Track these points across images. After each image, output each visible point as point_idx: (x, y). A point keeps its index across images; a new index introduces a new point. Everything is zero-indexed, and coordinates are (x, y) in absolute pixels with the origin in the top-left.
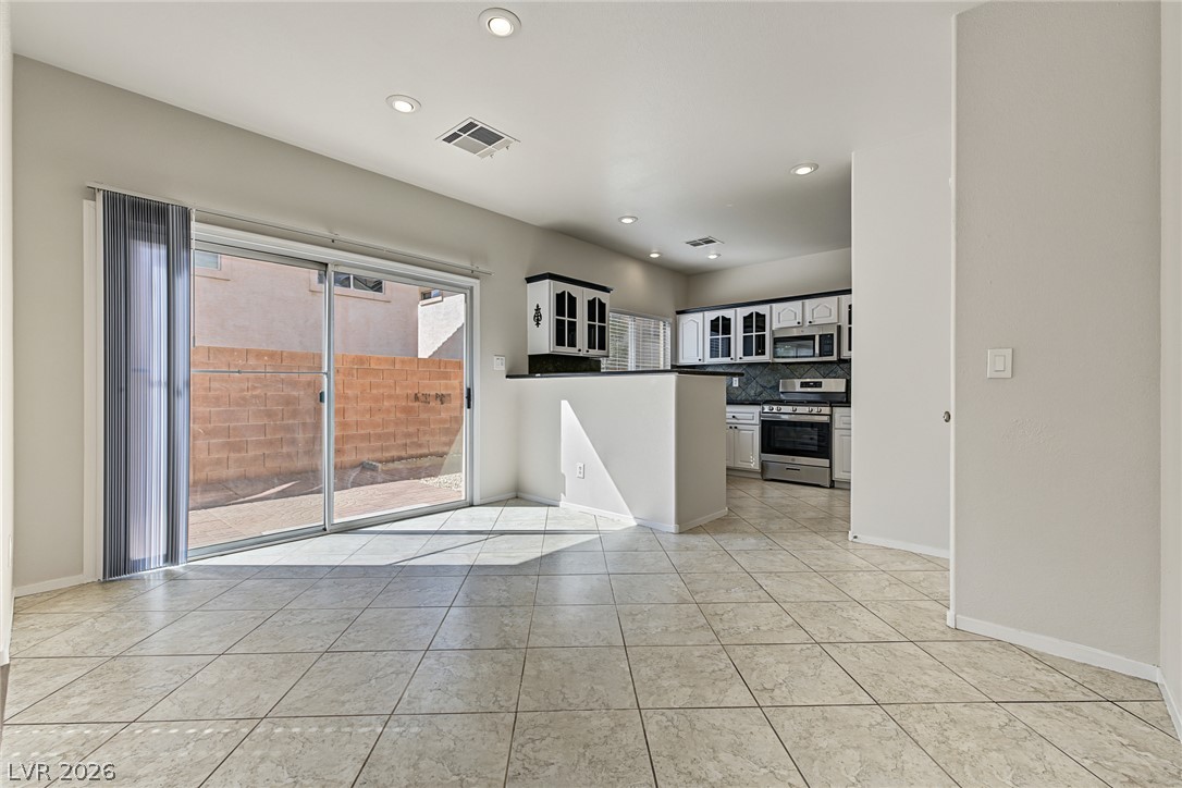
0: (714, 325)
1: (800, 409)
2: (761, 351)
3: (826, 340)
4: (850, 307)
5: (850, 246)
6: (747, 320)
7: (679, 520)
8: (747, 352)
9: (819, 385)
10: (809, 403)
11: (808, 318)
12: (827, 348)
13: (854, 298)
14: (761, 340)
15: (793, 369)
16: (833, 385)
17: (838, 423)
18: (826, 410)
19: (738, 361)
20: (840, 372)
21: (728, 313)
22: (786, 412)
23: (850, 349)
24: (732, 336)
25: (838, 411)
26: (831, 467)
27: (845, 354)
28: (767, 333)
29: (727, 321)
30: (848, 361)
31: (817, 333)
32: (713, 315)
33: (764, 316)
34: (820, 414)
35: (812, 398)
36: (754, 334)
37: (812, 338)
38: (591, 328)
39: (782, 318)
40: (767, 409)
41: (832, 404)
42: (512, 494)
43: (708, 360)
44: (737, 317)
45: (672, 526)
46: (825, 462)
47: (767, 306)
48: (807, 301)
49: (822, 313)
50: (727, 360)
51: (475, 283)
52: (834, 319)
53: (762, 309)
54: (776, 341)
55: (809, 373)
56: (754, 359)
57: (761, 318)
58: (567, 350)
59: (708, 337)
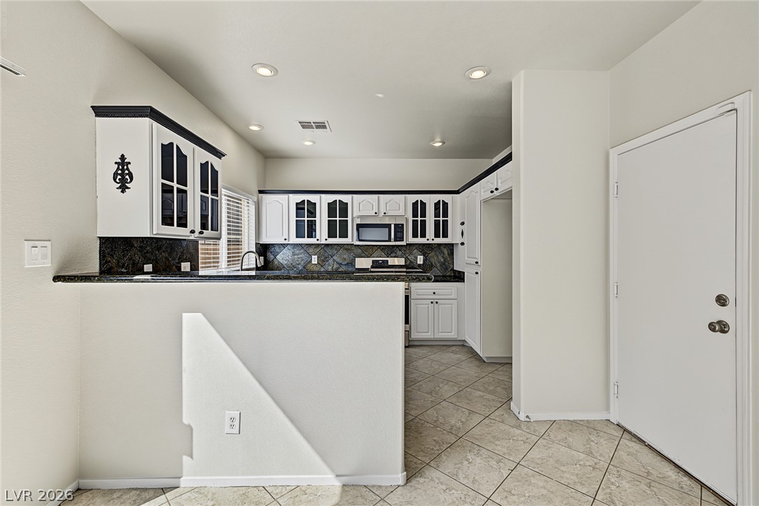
0: (299, 207)
2: (344, 234)
3: (399, 229)
6: (331, 207)
8: (332, 234)
9: (386, 262)
11: (382, 210)
12: (399, 235)
14: (344, 225)
15: (366, 251)
19: (323, 242)
21: (314, 198)
24: (317, 219)
26: (409, 330)
27: (410, 240)
28: (349, 219)
29: (312, 205)
31: (393, 222)
32: (300, 198)
33: (347, 203)
36: (338, 219)
37: (389, 226)
38: (203, 201)
39: (360, 209)
43: (294, 240)
44: (322, 202)
47: (349, 196)
48: (381, 196)
49: (393, 207)
50: (312, 240)
52: (401, 212)
53: (345, 198)
54: (359, 226)
55: (376, 254)
56: (338, 240)
57: (344, 207)
58: (174, 232)
59: (293, 218)
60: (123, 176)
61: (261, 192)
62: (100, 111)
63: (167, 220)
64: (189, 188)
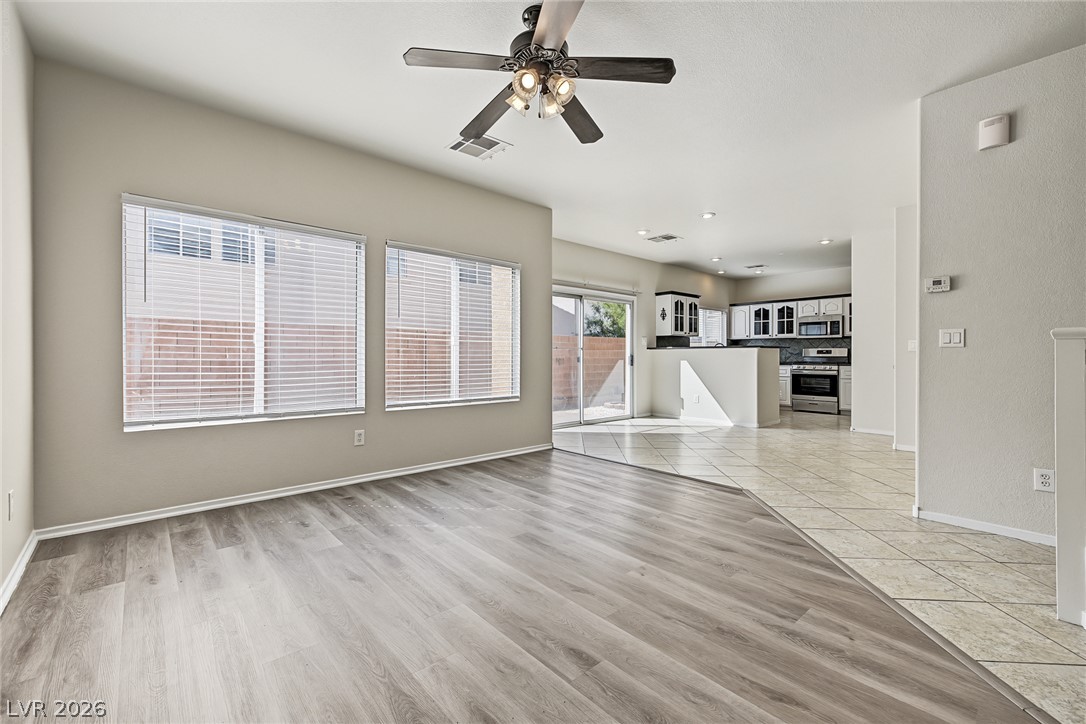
0: (757, 314)
1: (818, 367)
2: (790, 331)
3: (834, 324)
4: (850, 305)
5: (850, 265)
6: (781, 311)
7: (759, 422)
8: (781, 331)
9: (830, 352)
10: (824, 363)
11: (823, 311)
12: (836, 330)
13: (853, 299)
14: (790, 324)
15: (811, 342)
16: (839, 352)
17: (842, 376)
18: (835, 368)
19: (775, 337)
20: (844, 344)
21: (767, 307)
22: (808, 369)
23: (850, 330)
24: (770, 321)
25: (843, 369)
26: (838, 402)
27: (847, 333)
28: (794, 319)
29: (766, 311)
30: (850, 337)
31: (828, 320)
32: (757, 307)
33: (792, 309)
34: (830, 370)
35: (824, 360)
36: (785, 320)
37: (826, 323)
38: (690, 319)
39: (804, 311)
40: (795, 367)
41: (839, 364)
42: (649, 414)
43: (753, 336)
44: (773, 309)
45: (756, 425)
46: (835, 399)
47: (795, 303)
48: (822, 300)
49: (832, 308)
50: (766, 336)
51: (634, 298)
52: (840, 312)
53: (791, 305)
54: (801, 324)
55: (823, 345)
56: (786, 335)
57: (790, 310)
58: (679, 333)
59: (753, 321)
60: (664, 316)
61: (731, 305)
62: (657, 294)
63: (676, 329)
64: (684, 316)
